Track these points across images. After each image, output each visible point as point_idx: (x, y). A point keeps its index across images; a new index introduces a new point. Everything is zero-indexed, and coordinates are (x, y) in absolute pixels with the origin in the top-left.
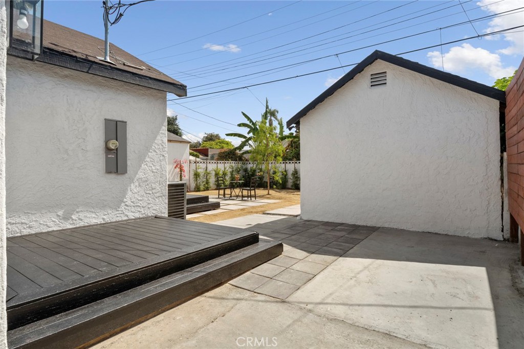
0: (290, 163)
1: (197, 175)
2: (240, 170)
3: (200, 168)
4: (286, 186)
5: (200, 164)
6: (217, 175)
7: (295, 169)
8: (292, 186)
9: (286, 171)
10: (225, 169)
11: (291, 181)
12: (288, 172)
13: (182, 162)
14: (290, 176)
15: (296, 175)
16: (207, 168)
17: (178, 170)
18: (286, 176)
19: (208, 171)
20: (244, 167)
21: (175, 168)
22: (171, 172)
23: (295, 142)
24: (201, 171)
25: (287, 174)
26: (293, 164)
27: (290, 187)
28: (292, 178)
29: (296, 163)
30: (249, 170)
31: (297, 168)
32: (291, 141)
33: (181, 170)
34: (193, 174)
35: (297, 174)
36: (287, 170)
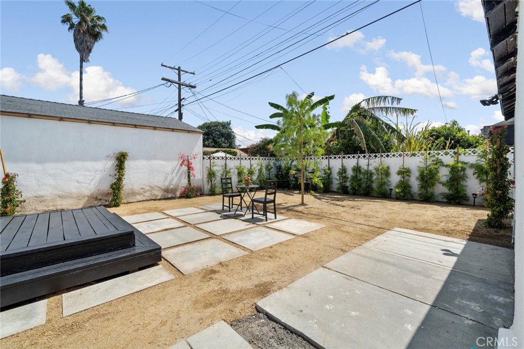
0: (335, 158)
1: (211, 175)
2: (272, 168)
3: (216, 166)
4: (329, 189)
5: (217, 160)
6: (240, 174)
7: (342, 166)
8: (338, 189)
9: (329, 169)
10: (251, 166)
11: (338, 182)
12: (332, 170)
13: (189, 158)
14: (335, 175)
15: (344, 175)
16: (226, 165)
17: (185, 168)
18: (329, 175)
19: (228, 169)
20: (278, 164)
21: (181, 165)
22: (176, 171)
23: (341, 131)
24: (218, 169)
25: (331, 173)
26: (340, 160)
27: (335, 190)
28: (338, 178)
29: (344, 157)
30: (284, 167)
31: (345, 164)
32: (337, 130)
33: (189, 168)
34: (207, 173)
35: (345, 172)
36: (330, 167)
